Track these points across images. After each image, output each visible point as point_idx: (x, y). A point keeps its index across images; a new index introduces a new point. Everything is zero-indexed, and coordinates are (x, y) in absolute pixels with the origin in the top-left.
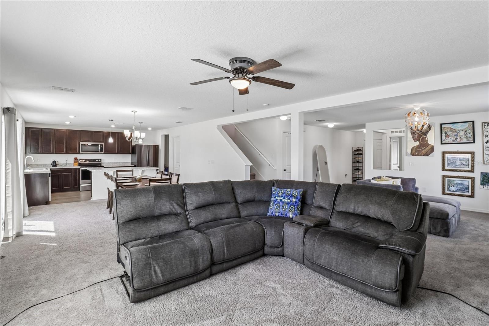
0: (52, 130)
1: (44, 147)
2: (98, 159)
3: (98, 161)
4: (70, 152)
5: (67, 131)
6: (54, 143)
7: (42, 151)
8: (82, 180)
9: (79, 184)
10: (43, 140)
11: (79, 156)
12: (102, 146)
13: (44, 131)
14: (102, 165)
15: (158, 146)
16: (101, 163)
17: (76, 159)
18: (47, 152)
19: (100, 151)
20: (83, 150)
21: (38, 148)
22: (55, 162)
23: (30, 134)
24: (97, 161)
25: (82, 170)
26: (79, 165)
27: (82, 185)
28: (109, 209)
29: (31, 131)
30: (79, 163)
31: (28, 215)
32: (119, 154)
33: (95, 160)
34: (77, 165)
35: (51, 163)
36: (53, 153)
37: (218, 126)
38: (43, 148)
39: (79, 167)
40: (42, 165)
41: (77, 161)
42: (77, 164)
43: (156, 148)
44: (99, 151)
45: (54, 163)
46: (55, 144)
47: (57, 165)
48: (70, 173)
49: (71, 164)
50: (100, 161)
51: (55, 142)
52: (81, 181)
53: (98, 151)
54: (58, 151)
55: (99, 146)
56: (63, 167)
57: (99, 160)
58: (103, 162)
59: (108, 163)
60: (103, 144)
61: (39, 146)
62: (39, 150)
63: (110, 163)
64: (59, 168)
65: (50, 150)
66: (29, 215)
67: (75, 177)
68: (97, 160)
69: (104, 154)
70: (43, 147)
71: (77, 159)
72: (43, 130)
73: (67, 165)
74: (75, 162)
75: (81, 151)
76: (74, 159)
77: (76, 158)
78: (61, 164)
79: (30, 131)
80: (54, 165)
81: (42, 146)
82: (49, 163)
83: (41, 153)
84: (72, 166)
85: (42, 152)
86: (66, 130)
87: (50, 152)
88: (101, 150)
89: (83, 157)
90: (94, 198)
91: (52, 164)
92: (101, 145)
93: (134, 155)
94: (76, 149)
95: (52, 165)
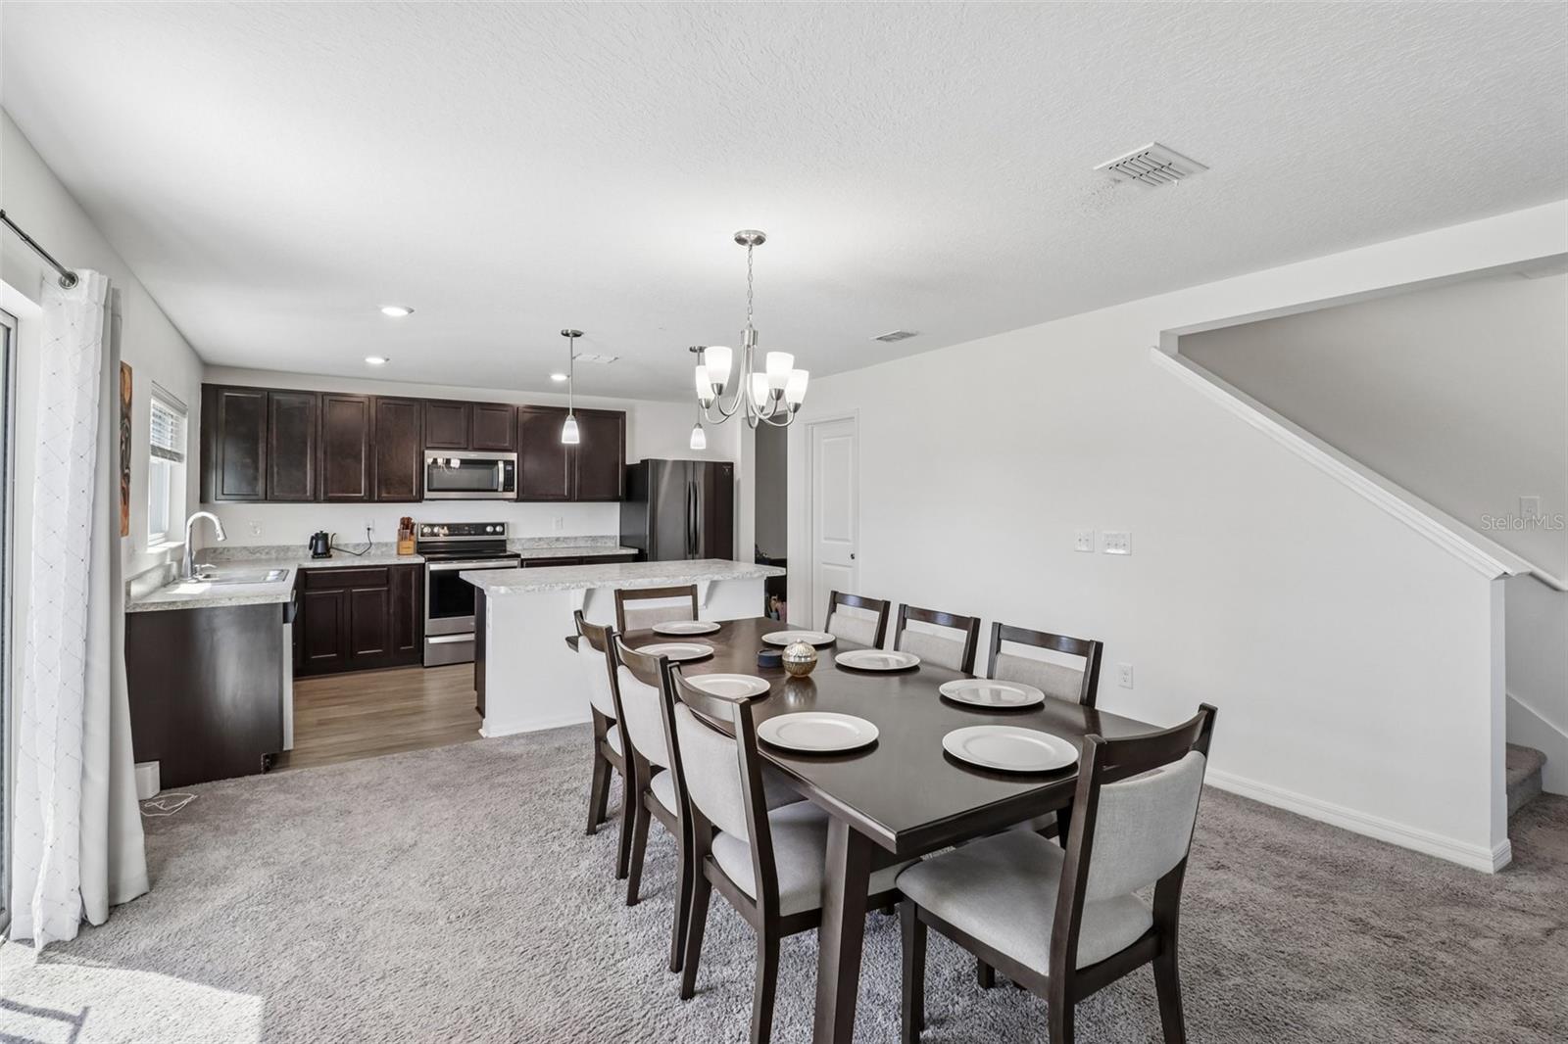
0: (312, 400)
1: (278, 473)
2: (494, 525)
3: (495, 533)
4: (384, 495)
5: (373, 401)
6: (321, 455)
7: (272, 488)
8: (431, 617)
9: (421, 637)
10: (275, 442)
11: (420, 513)
12: (509, 468)
13: (278, 401)
14: (511, 549)
15: (731, 464)
16: (505, 541)
17: (407, 524)
18: (292, 496)
19: (505, 490)
20: (435, 485)
21: (255, 479)
22: (325, 536)
23: (223, 415)
24: (488, 534)
25: (431, 572)
26: (422, 549)
27: (432, 640)
28: (625, 883)
29: (227, 403)
30: (418, 542)
31: (145, 891)
32: (575, 501)
33: (480, 528)
34: (411, 551)
35: (308, 543)
36: (316, 500)
37: (1163, 334)
38: (275, 475)
39: (420, 560)
40: (273, 552)
41: (412, 533)
42: (410, 545)
43: (720, 476)
44: (501, 489)
45: (322, 544)
46: (325, 460)
47: (332, 551)
48: (383, 585)
49: (386, 545)
50: (502, 533)
51: (325, 453)
52: (430, 624)
53: (496, 490)
54: (337, 490)
55: (501, 465)
56: (357, 562)
57: (498, 529)
58: (511, 537)
59: (533, 539)
60: (514, 456)
61: (256, 469)
62: (260, 487)
63: (540, 539)
64: (339, 564)
65: (306, 486)
66: (151, 890)
67: (404, 601)
68: (489, 529)
69: (517, 500)
70: (275, 470)
71: (413, 525)
72: (277, 397)
73: (373, 551)
74: (402, 538)
75: (429, 490)
76: (398, 526)
77: (409, 519)
78: (346, 545)
79: (224, 399)
80: (319, 550)
81: (272, 467)
82: (301, 544)
83: (268, 498)
84: (390, 556)
85: (273, 493)
86: (369, 397)
87: (306, 492)
88: (508, 486)
89: (437, 513)
90: (496, 726)
91: (310, 549)
92: (507, 463)
93: (632, 507)
94: (405, 482)
95: (311, 552)
